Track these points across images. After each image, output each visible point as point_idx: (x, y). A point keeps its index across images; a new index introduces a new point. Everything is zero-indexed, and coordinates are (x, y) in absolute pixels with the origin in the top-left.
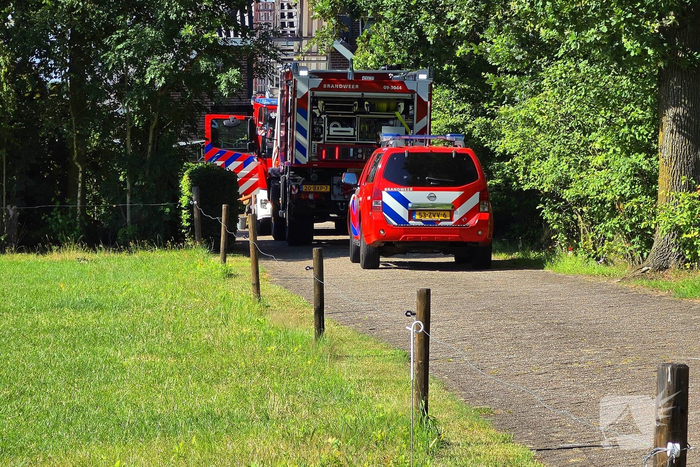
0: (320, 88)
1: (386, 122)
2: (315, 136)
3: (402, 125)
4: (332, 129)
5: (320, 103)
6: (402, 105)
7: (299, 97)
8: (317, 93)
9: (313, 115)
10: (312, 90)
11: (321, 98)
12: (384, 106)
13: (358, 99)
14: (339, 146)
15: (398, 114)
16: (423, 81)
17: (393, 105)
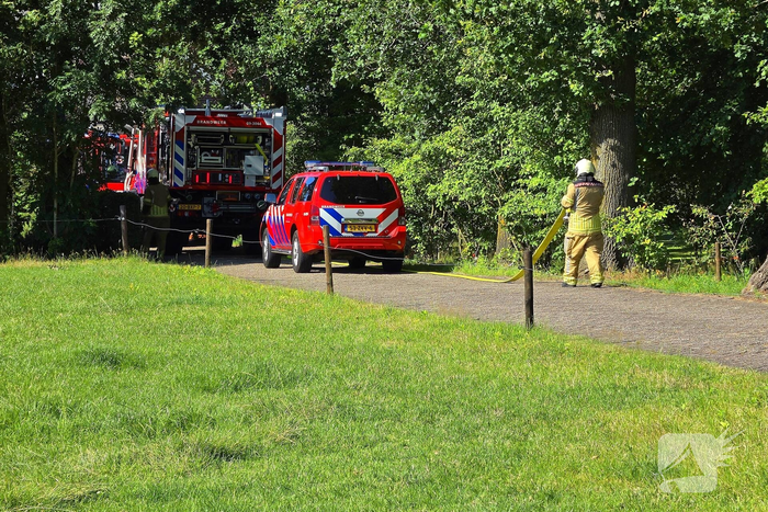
0: (195, 124)
1: (247, 152)
2: (190, 164)
3: (260, 154)
4: (203, 158)
5: (193, 136)
6: (260, 138)
7: (177, 130)
8: (192, 128)
9: (188, 146)
10: (188, 125)
11: (194, 132)
12: (245, 138)
13: (224, 133)
14: (209, 171)
15: (257, 145)
16: (278, 118)
17: (252, 138)
